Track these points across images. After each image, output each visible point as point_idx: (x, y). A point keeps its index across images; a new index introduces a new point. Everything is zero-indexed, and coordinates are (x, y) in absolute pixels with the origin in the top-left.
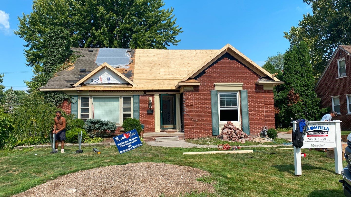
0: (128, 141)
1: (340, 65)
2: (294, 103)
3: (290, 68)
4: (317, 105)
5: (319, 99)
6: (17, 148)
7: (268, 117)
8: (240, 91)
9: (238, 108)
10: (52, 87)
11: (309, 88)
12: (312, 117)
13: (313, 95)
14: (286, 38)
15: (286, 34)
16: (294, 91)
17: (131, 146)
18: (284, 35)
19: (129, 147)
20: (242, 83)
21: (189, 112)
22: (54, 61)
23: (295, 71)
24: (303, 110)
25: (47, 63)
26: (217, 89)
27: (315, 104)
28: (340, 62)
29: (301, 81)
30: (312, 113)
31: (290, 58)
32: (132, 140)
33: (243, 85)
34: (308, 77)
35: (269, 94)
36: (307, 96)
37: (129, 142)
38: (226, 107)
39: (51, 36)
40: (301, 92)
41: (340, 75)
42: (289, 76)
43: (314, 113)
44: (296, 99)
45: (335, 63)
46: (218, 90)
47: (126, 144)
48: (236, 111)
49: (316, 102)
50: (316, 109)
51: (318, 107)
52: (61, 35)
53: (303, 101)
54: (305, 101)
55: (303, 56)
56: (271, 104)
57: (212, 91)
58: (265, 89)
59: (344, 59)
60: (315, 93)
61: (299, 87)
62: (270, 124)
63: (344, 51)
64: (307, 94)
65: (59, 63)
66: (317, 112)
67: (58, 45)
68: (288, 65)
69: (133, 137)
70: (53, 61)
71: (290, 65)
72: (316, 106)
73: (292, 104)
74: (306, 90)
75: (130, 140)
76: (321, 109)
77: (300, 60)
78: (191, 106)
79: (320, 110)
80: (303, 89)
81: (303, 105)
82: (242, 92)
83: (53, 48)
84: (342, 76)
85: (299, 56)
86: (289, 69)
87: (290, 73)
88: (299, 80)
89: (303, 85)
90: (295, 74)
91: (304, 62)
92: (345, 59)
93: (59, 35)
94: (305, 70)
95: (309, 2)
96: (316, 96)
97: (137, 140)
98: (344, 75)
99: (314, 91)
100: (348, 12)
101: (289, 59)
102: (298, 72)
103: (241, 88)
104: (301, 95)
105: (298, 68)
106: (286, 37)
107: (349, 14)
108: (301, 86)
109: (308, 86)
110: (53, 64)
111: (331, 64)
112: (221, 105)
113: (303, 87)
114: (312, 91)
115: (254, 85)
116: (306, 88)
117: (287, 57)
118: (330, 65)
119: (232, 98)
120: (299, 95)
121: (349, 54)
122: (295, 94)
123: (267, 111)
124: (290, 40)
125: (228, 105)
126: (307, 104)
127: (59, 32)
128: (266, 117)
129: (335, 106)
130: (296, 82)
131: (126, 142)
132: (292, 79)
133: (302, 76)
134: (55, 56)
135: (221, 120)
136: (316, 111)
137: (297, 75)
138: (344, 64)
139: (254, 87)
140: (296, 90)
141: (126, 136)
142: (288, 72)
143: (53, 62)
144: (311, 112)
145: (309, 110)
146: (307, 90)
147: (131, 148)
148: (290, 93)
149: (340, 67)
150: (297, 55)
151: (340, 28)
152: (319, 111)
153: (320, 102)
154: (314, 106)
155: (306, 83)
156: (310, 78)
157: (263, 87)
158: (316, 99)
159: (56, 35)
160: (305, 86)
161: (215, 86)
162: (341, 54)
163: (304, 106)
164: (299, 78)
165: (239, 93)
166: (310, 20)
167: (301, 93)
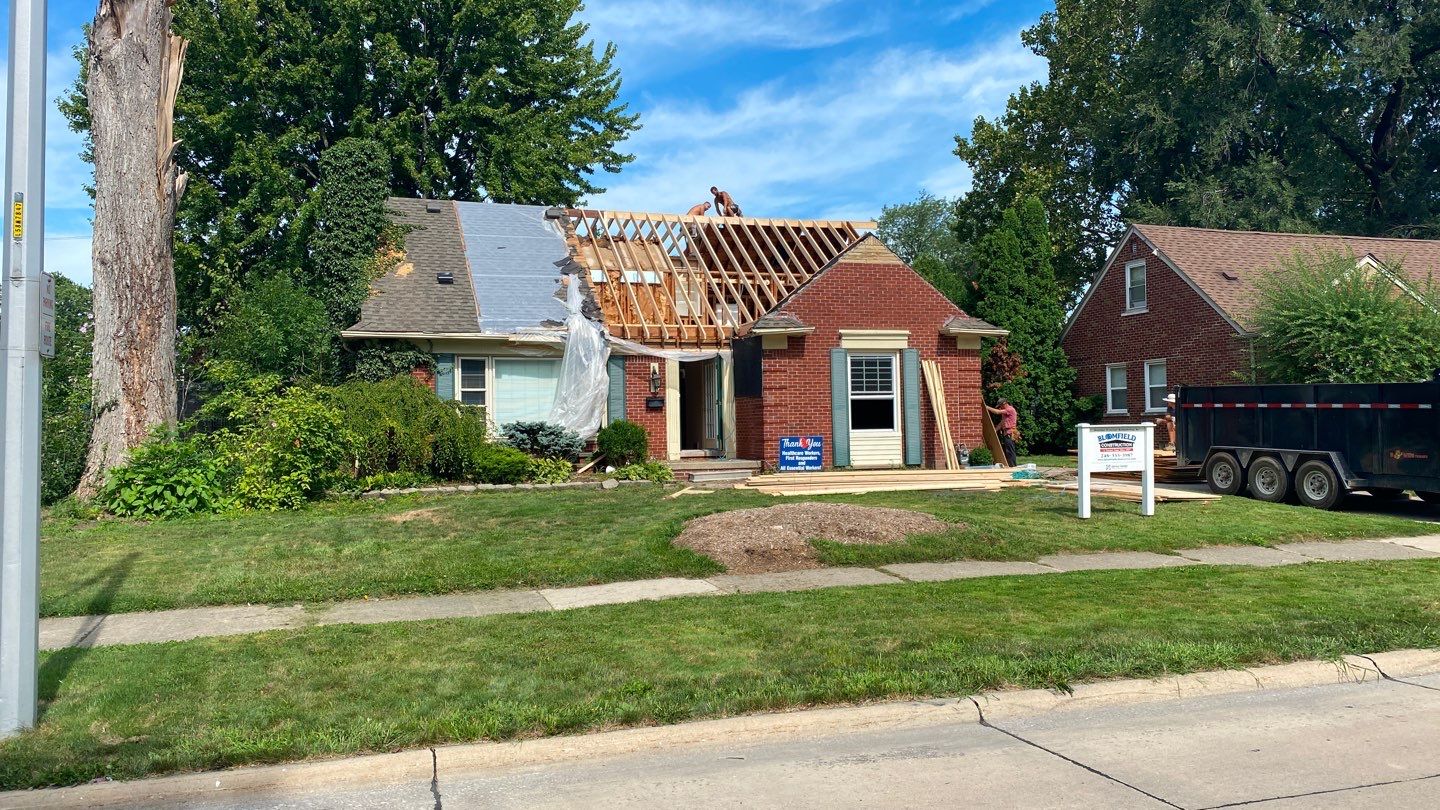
0: (802, 453)
1: (1132, 278)
2: (1004, 379)
3: (999, 278)
4: (1069, 387)
5: (1072, 370)
6: (372, 496)
7: (966, 420)
8: (901, 351)
9: (896, 396)
10: (381, 328)
11: (1046, 337)
12: (1052, 422)
13: (1058, 359)
14: (962, 158)
15: (962, 143)
16: (1007, 345)
17: (804, 463)
18: (955, 146)
19: (800, 463)
20: (907, 332)
21: (776, 405)
22: (352, 243)
23: (1011, 287)
24: (1031, 399)
25: (329, 251)
26: (846, 344)
27: (1062, 385)
28: (1131, 269)
29: (1025, 318)
30: (1054, 410)
31: (1000, 248)
32: (810, 453)
33: (909, 336)
34: (1045, 307)
35: (970, 360)
36: (1041, 359)
37: (804, 455)
38: (864, 392)
39: (341, 167)
40: (1025, 348)
41: (1132, 305)
42: (993, 303)
43: (1059, 411)
44: (1012, 369)
45: (1118, 272)
46: (848, 349)
47: (797, 458)
48: (890, 402)
49: (1065, 379)
50: (1065, 398)
51: (1069, 393)
52: (371, 165)
53: (1029, 375)
54: (1033, 375)
55: (1034, 244)
56: (974, 387)
57: (834, 350)
58: (960, 347)
59: (1142, 263)
60: (1063, 354)
61: (1022, 336)
62: (971, 436)
63: (1144, 243)
64: (1039, 355)
65: (366, 251)
66: (1067, 406)
67: (362, 195)
68: (994, 270)
69: (814, 449)
70: (349, 245)
71: (999, 270)
72: (1063, 391)
73: (999, 385)
74: (1037, 343)
75: (807, 453)
76: (1078, 400)
77: (1026, 254)
78: (781, 388)
79: (1076, 402)
80: (1032, 341)
81: (1028, 385)
82: (907, 356)
83: (347, 205)
84: (1135, 308)
85: (1021, 242)
86: (996, 282)
87: (997, 293)
88: (1020, 314)
89: (1032, 328)
90: (1012, 297)
91: (1036, 263)
92: (1144, 263)
93: (364, 165)
94: (1038, 286)
95: (1039, 47)
96: (1064, 362)
97: (816, 458)
98: (1141, 308)
99: (1059, 349)
100: (1152, 104)
101: (995, 253)
102: (1018, 291)
103: (903, 345)
104: (1027, 360)
105: (1021, 280)
106: (960, 154)
107: (1155, 109)
108: (1025, 333)
109: (1044, 331)
110: (348, 254)
111: (1108, 272)
112: (853, 389)
113: (1030, 334)
114: (1055, 347)
115: (935, 336)
116: (1038, 338)
117: (991, 245)
118: (1106, 276)
119: (880, 370)
120: (1019, 358)
121: (1155, 252)
122: (1010, 354)
123: (965, 404)
124: (972, 164)
125: (872, 388)
126: (1040, 383)
127: (366, 154)
128: (962, 419)
129: (1112, 391)
130: (1013, 319)
131: (799, 453)
132: (1003, 311)
133: (1029, 303)
134: (354, 229)
135: (853, 428)
136: (1064, 405)
137: (1017, 300)
138: (1142, 276)
139: (935, 342)
140: (1014, 344)
141: (804, 442)
142: (991, 289)
143: (351, 248)
144: (1049, 408)
145: (1046, 401)
146: (1042, 342)
147: (803, 468)
148: (996, 353)
149: (1132, 284)
150: (1016, 239)
151: (1129, 151)
152: (1070, 403)
153: (1075, 378)
154: (1060, 389)
155: (1039, 322)
156: (1050, 310)
157: (955, 342)
158: (1067, 371)
159: (356, 164)
160: (1037, 333)
161: (840, 337)
162: (1134, 247)
163: (1032, 390)
164: (1021, 307)
165: (898, 355)
166: (1042, 109)
167: (1025, 352)
